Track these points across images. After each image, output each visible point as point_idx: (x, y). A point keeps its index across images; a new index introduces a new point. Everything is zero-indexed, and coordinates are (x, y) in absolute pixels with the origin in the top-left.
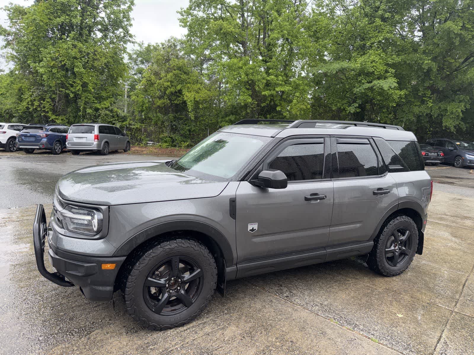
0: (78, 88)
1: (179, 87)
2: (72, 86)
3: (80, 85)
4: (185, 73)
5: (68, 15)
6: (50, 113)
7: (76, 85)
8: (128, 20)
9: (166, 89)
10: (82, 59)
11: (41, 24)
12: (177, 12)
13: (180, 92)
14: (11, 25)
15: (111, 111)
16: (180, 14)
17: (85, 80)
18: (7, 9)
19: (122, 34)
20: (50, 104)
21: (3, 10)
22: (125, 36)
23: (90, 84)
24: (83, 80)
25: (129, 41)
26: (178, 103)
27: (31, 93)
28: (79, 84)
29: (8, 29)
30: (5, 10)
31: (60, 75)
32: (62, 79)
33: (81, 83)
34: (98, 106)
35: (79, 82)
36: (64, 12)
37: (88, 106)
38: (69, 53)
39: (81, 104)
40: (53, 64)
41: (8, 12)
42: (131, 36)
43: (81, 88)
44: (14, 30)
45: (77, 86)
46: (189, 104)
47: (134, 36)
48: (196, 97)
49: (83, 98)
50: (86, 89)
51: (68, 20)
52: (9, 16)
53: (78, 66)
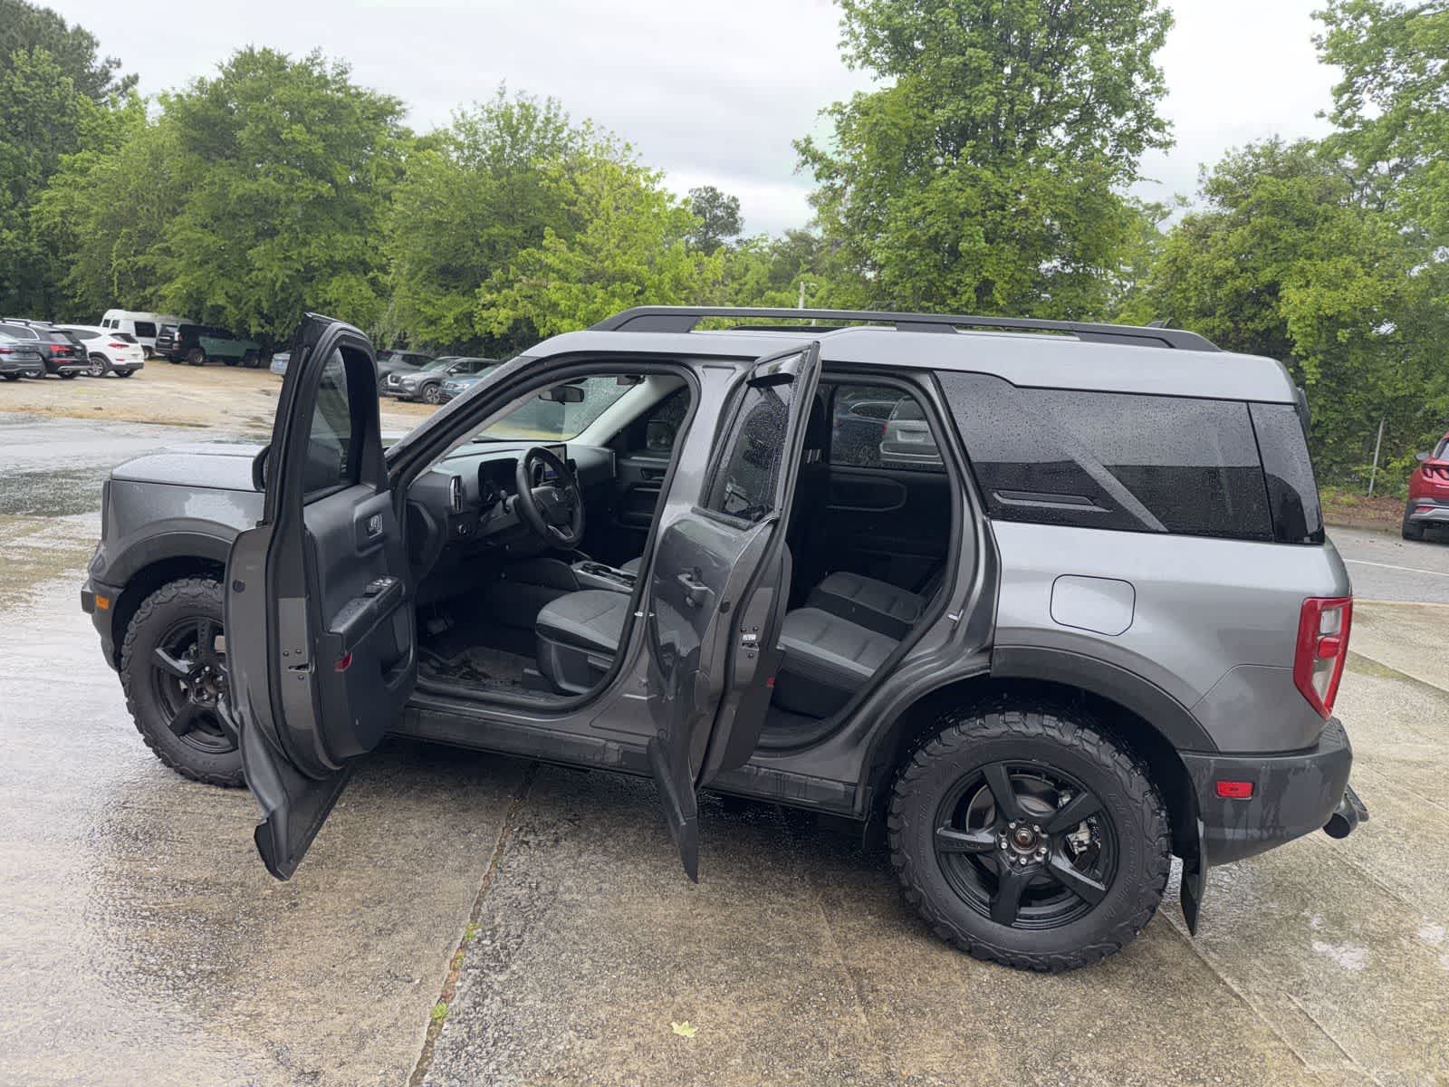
0: (965, 298)
1: (1266, 275)
2: (955, 293)
3: (972, 289)
4: (1300, 222)
5: (967, 97)
8: (1150, 75)
9: (1218, 281)
10: (988, 213)
11: (893, 132)
12: (1313, 16)
13: (1273, 289)
14: (840, 149)
16: (1325, 19)
17: (987, 274)
18: (838, 109)
19: (1133, 125)
21: (826, 114)
22: (1140, 129)
23: (999, 284)
24: (980, 273)
25: (1150, 141)
26: (1261, 328)
28: (970, 285)
29: (836, 158)
30: (831, 113)
31: (926, 265)
32: (930, 277)
33: (976, 283)
35: (968, 280)
36: (957, 90)
38: (950, 202)
40: (911, 236)
41: (839, 117)
42: (1159, 126)
43: (974, 296)
44: (848, 160)
46: (1295, 329)
47: (1170, 123)
48: (1325, 302)
50: (989, 299)
51: (965, 111)
52: (838, 127)
53: (971, 235)
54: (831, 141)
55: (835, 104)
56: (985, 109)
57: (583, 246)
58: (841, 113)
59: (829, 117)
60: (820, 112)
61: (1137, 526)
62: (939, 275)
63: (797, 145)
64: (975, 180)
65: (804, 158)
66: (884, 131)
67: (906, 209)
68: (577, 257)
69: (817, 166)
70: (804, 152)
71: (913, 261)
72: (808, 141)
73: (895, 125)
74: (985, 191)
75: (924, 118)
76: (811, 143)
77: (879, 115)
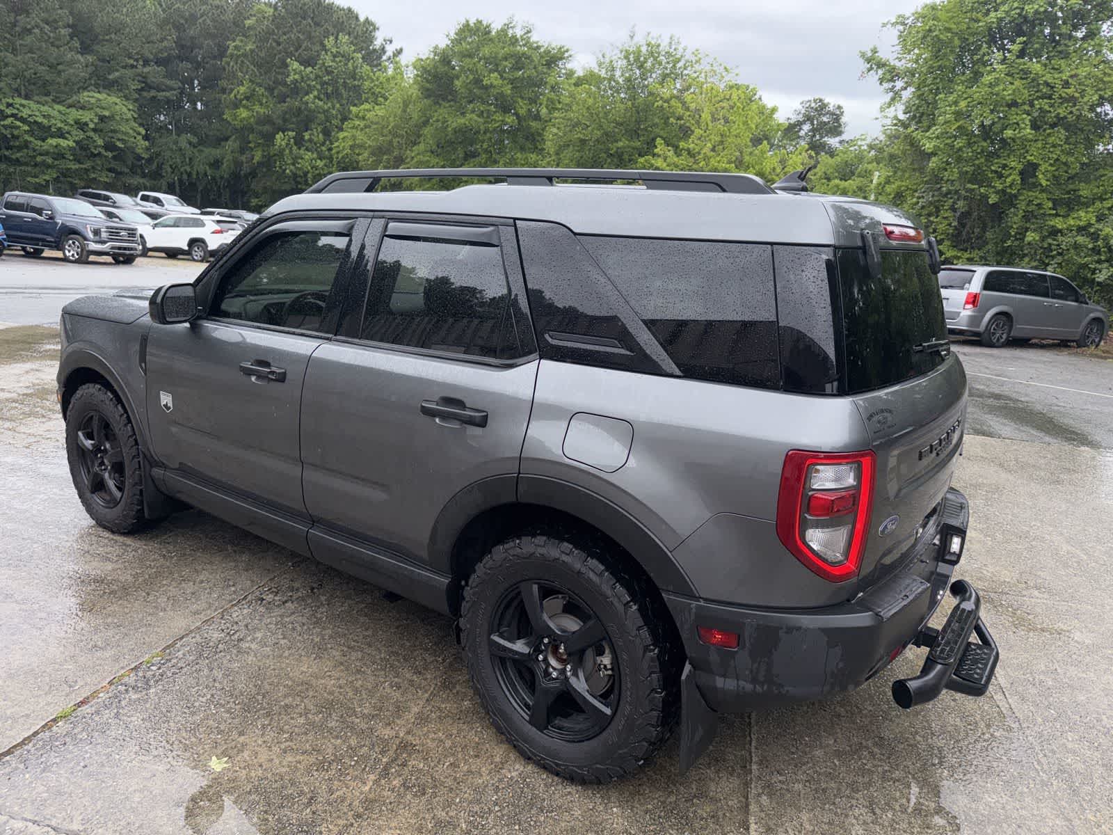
0: (1011, 180)
2: (1000, 176)
3: (1016, 173)
6: (947, 243)
7: (1007, 173)
10: (1036, 102)
11: (945, 36)
14: (901, 55)
15: (1095, 237)
17: (1032, 158)
18: (900, 21)
20: (950, 225)
21: (889, 26)
23: (1042, 168)
24: (1025, 158)
27: (915, 200)
28: (1015, 169)
29: (898, 64)
30: (894, 25)
31: (973, 151)
32: (977, 162)
33: (1020, 167)
34: (1059, 223)
35: (1013, 164)
37: (1033, 223)
38: (997, 95)
39: (1014, 219)
41: (901, 28)
43: (1018, 178)
44: (909, 64)
45: (1010, 174)
49: (1022, 206)
50: (1034, 180)
51: (1018, 11)
52: (900, 36)
53: (1017, 124)
54: (893, 49)
55: (899, 17)
56: (1036, 7)
57: (689, 151)
58: (903, 24)
59: (892, 29)
60: (884, 25)
61: (655, 370)
62: (986, 160)
63: (863, 55)
64: (1025, 73)
65: (869, 66)
66: (936, 35)
67: (956, 103)
68: (683, 160)
69: (880, 72)
70: (868, 60)
71: (960, 149)
72: (875, 51)
73: (948, 30)
74: (1034, 82)
75: (978, 21)
76: (876, 52)
77: (931, 22)
